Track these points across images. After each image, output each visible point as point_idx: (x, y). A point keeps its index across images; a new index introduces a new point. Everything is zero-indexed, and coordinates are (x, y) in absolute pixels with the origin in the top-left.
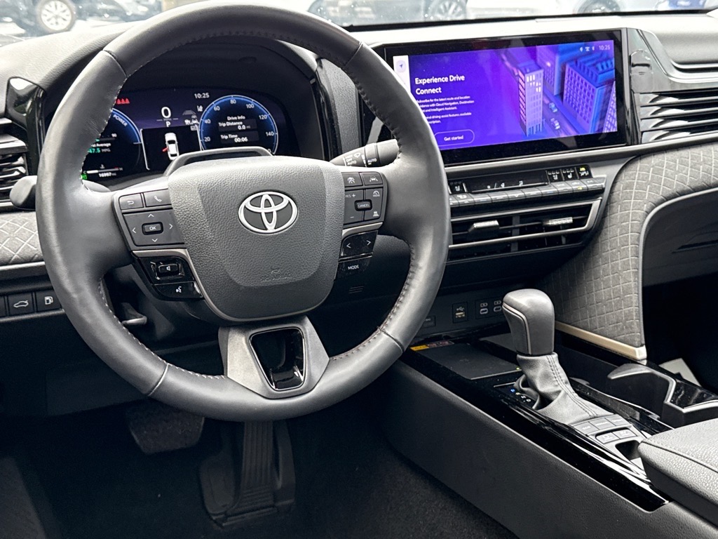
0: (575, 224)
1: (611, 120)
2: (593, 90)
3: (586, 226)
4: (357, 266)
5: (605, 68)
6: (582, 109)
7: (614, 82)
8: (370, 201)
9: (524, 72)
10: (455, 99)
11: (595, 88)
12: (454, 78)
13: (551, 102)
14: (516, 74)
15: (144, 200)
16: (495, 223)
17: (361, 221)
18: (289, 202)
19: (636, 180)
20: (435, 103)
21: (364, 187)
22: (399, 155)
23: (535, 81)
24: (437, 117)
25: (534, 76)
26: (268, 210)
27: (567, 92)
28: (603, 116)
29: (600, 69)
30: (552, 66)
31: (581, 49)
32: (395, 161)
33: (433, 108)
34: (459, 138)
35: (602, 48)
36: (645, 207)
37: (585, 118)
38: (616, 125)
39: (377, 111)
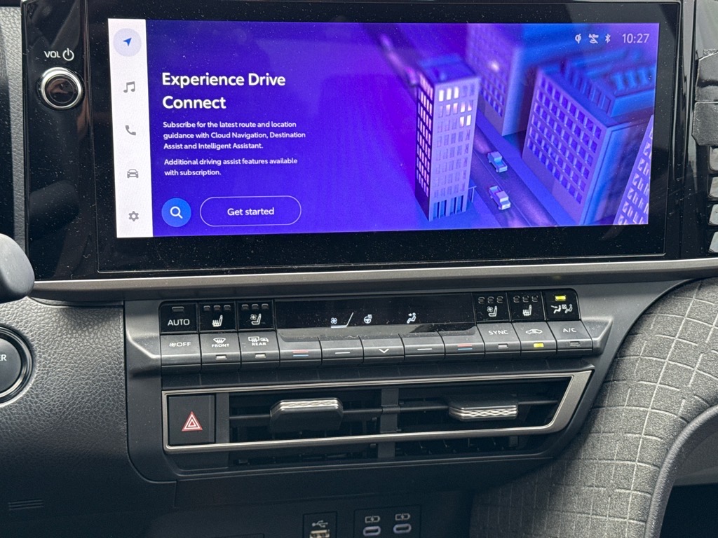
0: (524, 417)
1: (635, 198)
2: (598, 130)
3: (550, 425)
5: (633, 84)
6: (568, 170)
7: (653, 117)
9: (434, 78)
10: (260, 125)
11: (601, 126)
12: (260, 80)
13: (493, 149)
14: (414, 82)
16: (333, 404)
19: (676, 338)
20: (206, 130)
23: (458, 100)
24: (212, 162)
25: (457, 91)
27: (534, 131)
28: (616, 188)
29: (620, 86)
30: (502, 71)
31: (578, 38)
33: (203, 141)
34: (266, 212)
35: (628, 38)
36: (683, 407)
37: (572, 192)
38: (647, 211)
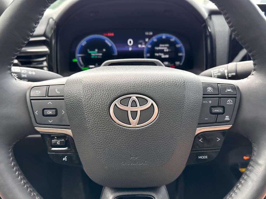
4: (206, 157)
8: (224, 107)
15: (47, 92)
17: (214, 123)
18: (152, 104)
21: (220, 95)
22: (253, 73)
26: (134, 109)
32: (250, 76)
39: (239, 36)
